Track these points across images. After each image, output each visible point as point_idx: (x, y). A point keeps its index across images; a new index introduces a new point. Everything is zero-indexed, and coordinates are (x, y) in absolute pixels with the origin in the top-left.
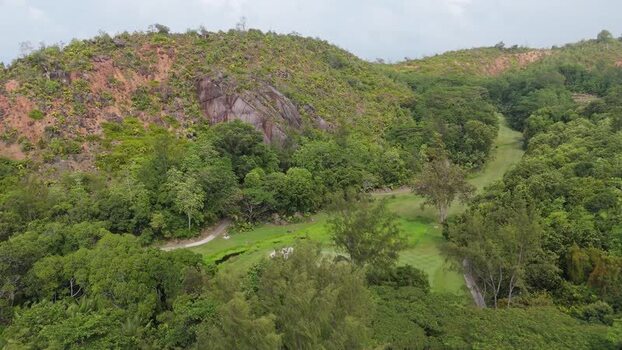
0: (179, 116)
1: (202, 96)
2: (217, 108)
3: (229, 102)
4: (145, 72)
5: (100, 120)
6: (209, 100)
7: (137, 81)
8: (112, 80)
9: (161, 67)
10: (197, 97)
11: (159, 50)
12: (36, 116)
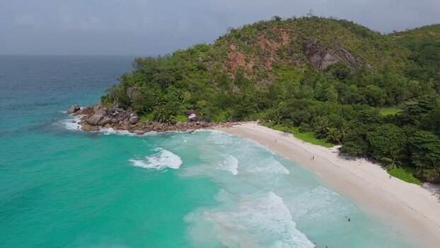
0: (298, 62)
1: (307, 52)
2: (316, 58)
3: (322, 55)
4: (278, 41)
5: (269, 64)
6: (311, 54)
7: (276, 45)
8: (267, 45)
9: (284, 38)
10: (304, 53)
11: (281, 29)
12: (247, 61)
